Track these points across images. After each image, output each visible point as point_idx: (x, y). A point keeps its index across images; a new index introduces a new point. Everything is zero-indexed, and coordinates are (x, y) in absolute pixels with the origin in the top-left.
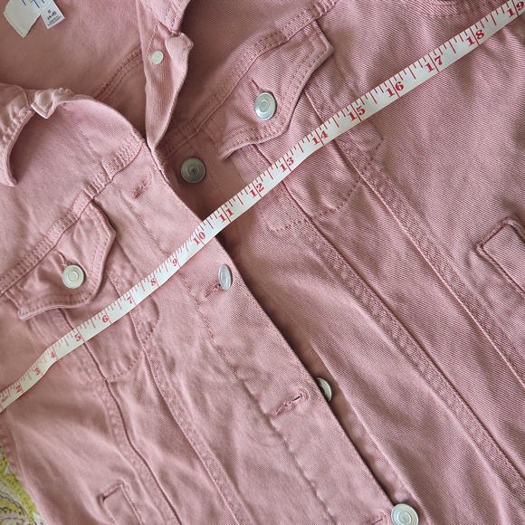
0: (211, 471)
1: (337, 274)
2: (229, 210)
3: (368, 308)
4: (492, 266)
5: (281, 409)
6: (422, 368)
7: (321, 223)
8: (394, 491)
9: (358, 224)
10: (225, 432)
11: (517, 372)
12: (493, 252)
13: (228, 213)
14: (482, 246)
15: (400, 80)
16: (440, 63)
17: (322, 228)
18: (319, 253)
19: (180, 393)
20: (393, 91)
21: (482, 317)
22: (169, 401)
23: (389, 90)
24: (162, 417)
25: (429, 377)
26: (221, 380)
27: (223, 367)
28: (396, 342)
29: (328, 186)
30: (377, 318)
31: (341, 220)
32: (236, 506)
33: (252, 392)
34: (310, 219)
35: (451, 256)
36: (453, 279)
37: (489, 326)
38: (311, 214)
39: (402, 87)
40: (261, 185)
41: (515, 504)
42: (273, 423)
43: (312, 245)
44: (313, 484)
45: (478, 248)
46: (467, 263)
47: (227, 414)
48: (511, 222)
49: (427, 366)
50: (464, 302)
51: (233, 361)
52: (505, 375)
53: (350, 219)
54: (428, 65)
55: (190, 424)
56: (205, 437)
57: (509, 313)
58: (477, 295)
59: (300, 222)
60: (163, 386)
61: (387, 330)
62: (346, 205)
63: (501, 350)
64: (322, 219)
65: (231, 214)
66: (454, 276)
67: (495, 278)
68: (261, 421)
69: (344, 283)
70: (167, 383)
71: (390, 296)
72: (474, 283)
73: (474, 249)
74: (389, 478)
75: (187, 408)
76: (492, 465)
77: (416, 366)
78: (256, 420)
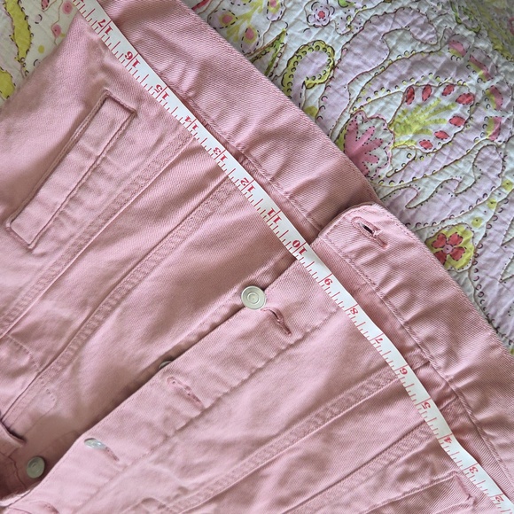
0: (266, 459)
1: (76, 353)
2: (269, 214)
3: (95, 330)
4: (42, 236)
5: (192, 399)
6: (130, 287)
7: (41, 366)
8: (235, 305)
9: (40, 336)
10: (226, 446)
11: (115, 214)
12: (31, 237)
13: (273, 214)
14: (29, 245)
15: (124, 56)
16: (104, 21)
17: (45, 364)
18: (65, 367)
19: (203, 484)
20: (134, 61)
21: (82, 242)
22: (212, 494)
23: (134, 65)
24: (226, 500)
25: (136, 281)
26: (179, 449)
27: (167, 447)
28: (114, 308)
29: (14, 360)
30: (100, 323)
31: (38, 349)
32: (293, 437)
33: (184, 424)
34: (39, 374)
35: (43, 267)
36: (59, 265)
37: (87, 237)
38: (36, 374)
39: (129, 53)
40: (242, 181)
41: (223, 209)
42: (207, 405)
43: (59, 373)
44: (253, 371)
45: (30, 247)
46: (43, 255)
47: (209, 445)
48: (8, 225)
49: (128, 282)
50: (75, 255)
51: (160, 439)
52: (121, 223)
53: (37, 343)
54: (107, 32)
55: (228, 476)
56: (236, 463)
57: (74, 222)
58: (67, 247)
59: (43, 383)
60: (201, 498)
61: (107, 315)
62: (25, 346)
63: (102, 226)
64: (37, 365)
65: (273, 211)
66: (56, 264)
67: (50, 234)
68: (207, 416)
69: (81, 347)
70: (198, 495)
71: (83, 312)
72: (59, 249)
73: (31, 251)
74: (225, 311)
75: (213, 478)
76: (196, 229)
77: (129, 291)
78: (207, 421)
